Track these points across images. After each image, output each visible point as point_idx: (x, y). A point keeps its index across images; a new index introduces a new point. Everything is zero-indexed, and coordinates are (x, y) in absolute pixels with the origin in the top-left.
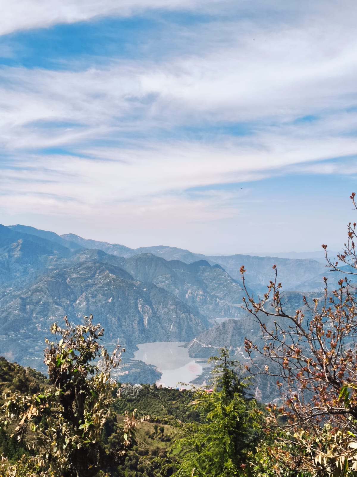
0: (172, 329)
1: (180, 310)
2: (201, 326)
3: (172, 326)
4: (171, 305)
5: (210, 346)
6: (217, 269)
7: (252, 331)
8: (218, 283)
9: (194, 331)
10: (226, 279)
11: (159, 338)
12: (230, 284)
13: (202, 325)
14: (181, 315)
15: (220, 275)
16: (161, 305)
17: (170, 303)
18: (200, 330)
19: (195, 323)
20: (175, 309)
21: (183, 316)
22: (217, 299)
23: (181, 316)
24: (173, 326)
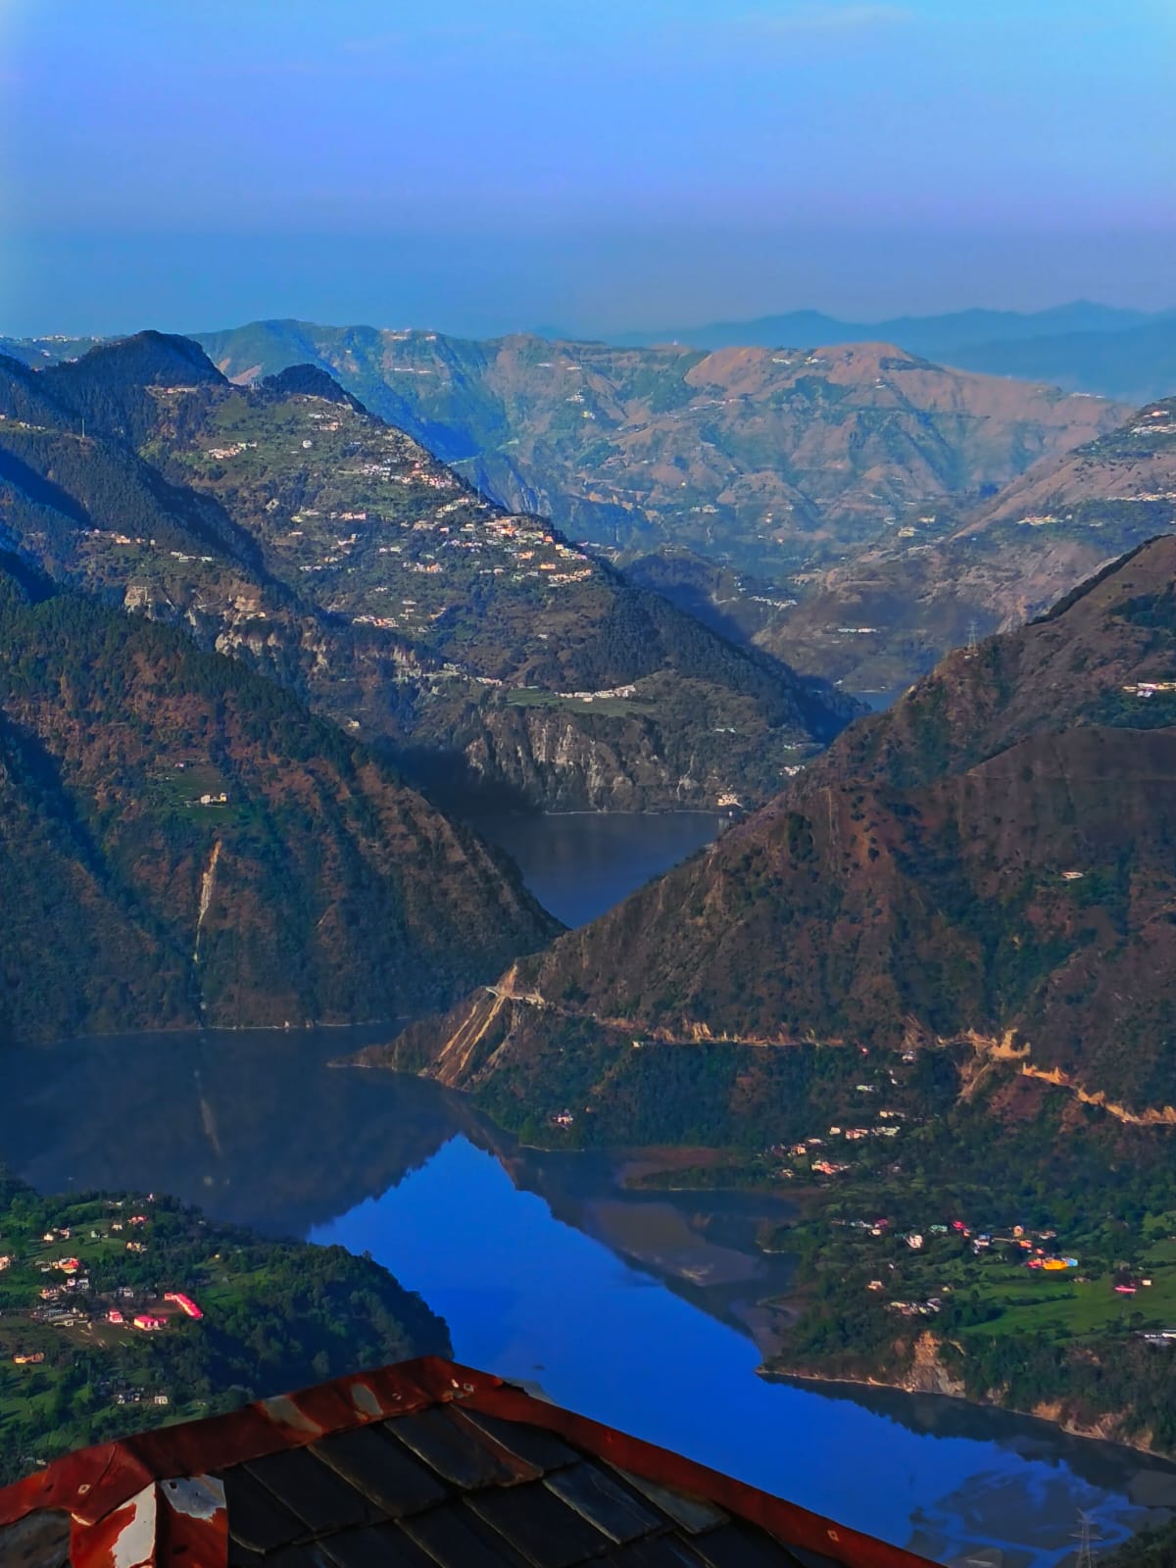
0: (219, 910)
1: (257, 733)
2: (470, 870)
3: (207, 879)
4: (160, 691)
5: (700, 1032)
6: (313, 409)
7: (1072, 875)
8: (357, 526)
9: (414, 921)
10: (416, 486)
11: (113, 992)
12: (470, 527)
13: (474, 858)
14: (274, 777)
15: (349, 453)
16: (66, 694)
17: (148, 676)
18: (469, 908)
19: (412, 845)
20: (212, 729)
21: (290, 793)
22: (398, 657)
23: (276, 793)
24: (223, 875)
